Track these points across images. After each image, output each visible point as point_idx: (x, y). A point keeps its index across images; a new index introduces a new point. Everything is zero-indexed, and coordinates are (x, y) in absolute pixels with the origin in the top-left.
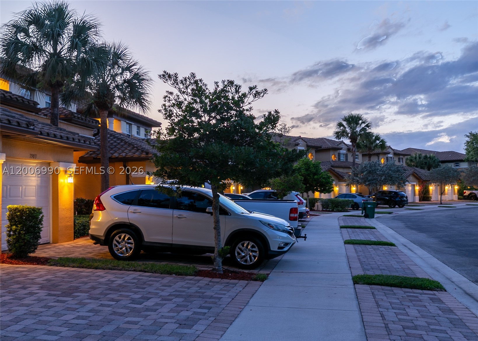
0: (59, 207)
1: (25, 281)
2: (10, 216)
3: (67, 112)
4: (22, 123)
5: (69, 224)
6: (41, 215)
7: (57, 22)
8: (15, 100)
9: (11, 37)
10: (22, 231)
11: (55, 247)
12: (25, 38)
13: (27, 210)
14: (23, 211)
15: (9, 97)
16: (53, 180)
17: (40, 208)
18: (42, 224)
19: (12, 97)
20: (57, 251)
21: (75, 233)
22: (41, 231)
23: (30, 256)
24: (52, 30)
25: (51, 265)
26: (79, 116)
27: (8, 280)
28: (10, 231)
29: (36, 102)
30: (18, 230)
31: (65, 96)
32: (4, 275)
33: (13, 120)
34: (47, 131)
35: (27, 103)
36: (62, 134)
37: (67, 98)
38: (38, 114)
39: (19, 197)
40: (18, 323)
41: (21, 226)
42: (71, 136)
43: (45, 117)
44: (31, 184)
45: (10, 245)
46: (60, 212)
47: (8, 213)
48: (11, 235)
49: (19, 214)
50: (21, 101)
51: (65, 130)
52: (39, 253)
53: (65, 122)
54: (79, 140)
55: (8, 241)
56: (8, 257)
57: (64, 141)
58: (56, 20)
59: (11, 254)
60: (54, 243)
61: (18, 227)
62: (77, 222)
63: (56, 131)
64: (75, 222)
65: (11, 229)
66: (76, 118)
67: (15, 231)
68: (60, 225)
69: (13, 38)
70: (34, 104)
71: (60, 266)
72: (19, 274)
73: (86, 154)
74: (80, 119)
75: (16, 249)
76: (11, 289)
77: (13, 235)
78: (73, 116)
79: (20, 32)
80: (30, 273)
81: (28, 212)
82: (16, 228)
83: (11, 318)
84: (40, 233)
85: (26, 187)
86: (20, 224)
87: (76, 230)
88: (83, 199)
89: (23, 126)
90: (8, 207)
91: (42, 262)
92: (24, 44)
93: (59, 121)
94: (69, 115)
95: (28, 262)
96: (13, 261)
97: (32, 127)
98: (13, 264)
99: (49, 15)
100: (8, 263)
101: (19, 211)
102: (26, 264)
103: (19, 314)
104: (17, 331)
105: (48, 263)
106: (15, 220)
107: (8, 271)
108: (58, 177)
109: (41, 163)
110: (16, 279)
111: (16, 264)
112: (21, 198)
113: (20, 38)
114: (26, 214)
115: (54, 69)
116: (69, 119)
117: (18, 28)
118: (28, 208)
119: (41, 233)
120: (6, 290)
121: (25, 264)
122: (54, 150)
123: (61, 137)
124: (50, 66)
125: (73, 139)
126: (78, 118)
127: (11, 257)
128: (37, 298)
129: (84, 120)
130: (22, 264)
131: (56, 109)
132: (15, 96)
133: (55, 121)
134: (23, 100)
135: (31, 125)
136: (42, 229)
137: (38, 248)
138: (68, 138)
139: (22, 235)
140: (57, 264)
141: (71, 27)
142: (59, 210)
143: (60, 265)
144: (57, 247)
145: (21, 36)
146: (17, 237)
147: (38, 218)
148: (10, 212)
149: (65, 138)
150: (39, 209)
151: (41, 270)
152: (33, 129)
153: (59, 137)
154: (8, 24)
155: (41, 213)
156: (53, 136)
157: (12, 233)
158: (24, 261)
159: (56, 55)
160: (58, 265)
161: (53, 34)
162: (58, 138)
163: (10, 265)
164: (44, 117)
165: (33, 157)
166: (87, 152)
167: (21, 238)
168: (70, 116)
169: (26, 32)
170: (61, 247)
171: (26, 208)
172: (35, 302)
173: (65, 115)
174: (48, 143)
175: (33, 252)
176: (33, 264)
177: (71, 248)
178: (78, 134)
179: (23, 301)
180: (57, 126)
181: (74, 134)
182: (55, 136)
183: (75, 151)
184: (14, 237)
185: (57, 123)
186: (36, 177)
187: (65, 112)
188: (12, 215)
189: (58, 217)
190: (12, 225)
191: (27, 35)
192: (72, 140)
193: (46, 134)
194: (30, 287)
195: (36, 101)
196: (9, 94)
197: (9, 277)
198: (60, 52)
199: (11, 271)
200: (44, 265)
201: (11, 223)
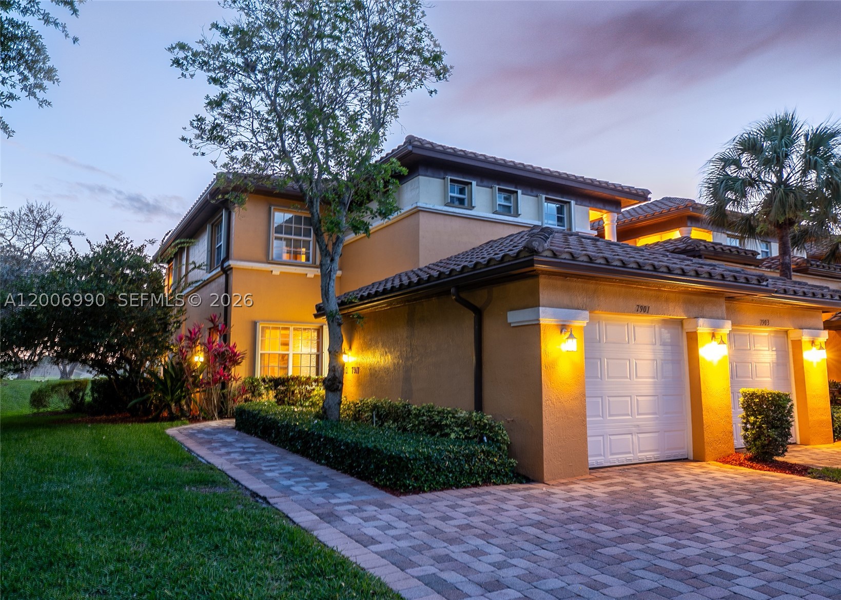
0: (807, 393)
1: (784, 496)
2: (744, 402)
3: (799, 260)
4: (752, 279)
5: (824, 418)
6: (790, 404)
7: (781, 139)
8: (728, 251)
9: (718, 174)
10: (763, 424)
11: (806, 450)
12: (735, 172)
13: (770, 395)
14: (763, 396)
15: (720, 250)
16: (794, 355)
17: (787, 393)
18: (791, 417)
19: (724, 248)
20: (814, 456)
21: (834, 432)
22: (792, 425)
23: (776, 461)
24: (775, 152)
25: (814, 478)
26: (818, 263)
27: (758, 492)
28: (746, 424)
29: (755, 252)
30: (758, 423)
31: (795, 237)
32: (748, 483)
33: (739, 277)
34: (783, 287)
35: (743, 254)
36: (806, 290)
37: (799, 240)
38: (758, 266)
39: (749, 377)
40: (803, 561)
41: (762, 418)
42: (817, 291)
43: (769, 270)
44: (763, 360)
45: (747, 442)
46: (809, 400)
47: (741, 399)
48: (748, 429)
49: (757, 400)
50: (736, 253)
51: (806, 284)
52: (791, 457)
53: (798, 274)
54: (832, 296)
55: (745, 437)
56: (745, 459)
57: (809, 298)
58: (779, 137)
59: (749, 454)
60: (803, 443)
61: (758, 418)
62: (836, 415)
63: (794, 287)
64: (832, 416)
65: (748, 421)
66: (815, 266)
67: (753, 424)
68: (810, 418)
69: (720, 175)
70: (753, 254)
71: (830, 481)
72: (770, 485)
73: (834, 317)
74: (821, 267)
75: (757, 448)
76: (769, 506)
77: (752, 429)
78: (809, 265)
79: (729, 165)
80: (787, 485)
81: (770, 399)
82: (755, 419)
83: (787, 551)
84: (789, 429)
85: (757, 364)
86: (760, 415)
87: (836, 428)
88: (835, 382)
89: (752, 282)
90: (741, 391)
91: (797, 470)
92: (736, 179)
93: (793, 273)
94: (803, 263)
95: (776, 468)
96: (754, 465)
97: (765, 283)
98: (756, 469)
99: (769, 133)
100: (747, 467)
101: (757, 397)
102: (775, 471)
103: (797, 547)
104: (806, 574)
105: (809, 473)
106: (753, 409)
107: (752, 478)
108: (802, 350)
109: (775, 331)
110: (769, 492)
111: (760, 469)
112: (751, 379)
113: (729, 173)
114: (769, 401)
115: (783, 203)
116: (803, 269)
117: (726, 161)
118: (771, 393)
119: (791, 428)
120: (761, 505)
121: (772, 471)
122: (794, 312)
123: (805, 294)
124: (777, 200)
125: (823, 295)
126: (818, 266)
127: (750, 459)
128: (814, 526)
129: (827, 268)
130: (769, 470)
131: (787, 257)
132: (727, 248)
133: (787, 274)
134: (738, 252)
135: (763, 280)
136: (793, 423)
137: (788, 450)
138: (814, 295)
139: (764, 429)
140: (824, 476)
141: (802, 140)
142: (808, 397)
143: (829, 479)
144: (811, 451)
145: (731, 170)
146: (757, 431)
147: (785, 408)
148: (744, 397)
149: (811, 295)
150: (786, 395)
151: (802, 484)
152: (767, 286)
153: (801, 294)
154: (714, 159)
155: (789, 400)
156: (792, 293)
157: (749, 426)
158: (771, 467)
159: (782, 183)
160: (826, 479)
161: (778, 157)
162: (800, 296)
163: (751, 470)
164: (767, 270)
165: (765, 323)
166: (834, 313)
167: (763, 433)
168: (805, 265)
169: (737, 163)
170: (817, 451)
171: (767, 394)
172: (814, 532)
173: (797, 264)
174: (785, 304)
175: (782, 454)
176: (785, 473)
177: (836, 454)
178: (828, 288)
179: (793, 527)
180: (791, 279)
181: (821, 288)
182: (795, 293)
183: (823, 312)
184: (753, 432)
185: (791, 276)
186: (770, 350)
187: (795, 261)
188: (748, 402)
189: (806, 407)
190: (748, 416)
191: (740, 167)
192: (820, 296)
193: (782, 292)
194: (796, 507)
195: (756, 250)
196: (719, 246)
197: (756, 487)
198: (787, 180)
199: (756, 478)
200: (803, 476)
201: (747, 412)
